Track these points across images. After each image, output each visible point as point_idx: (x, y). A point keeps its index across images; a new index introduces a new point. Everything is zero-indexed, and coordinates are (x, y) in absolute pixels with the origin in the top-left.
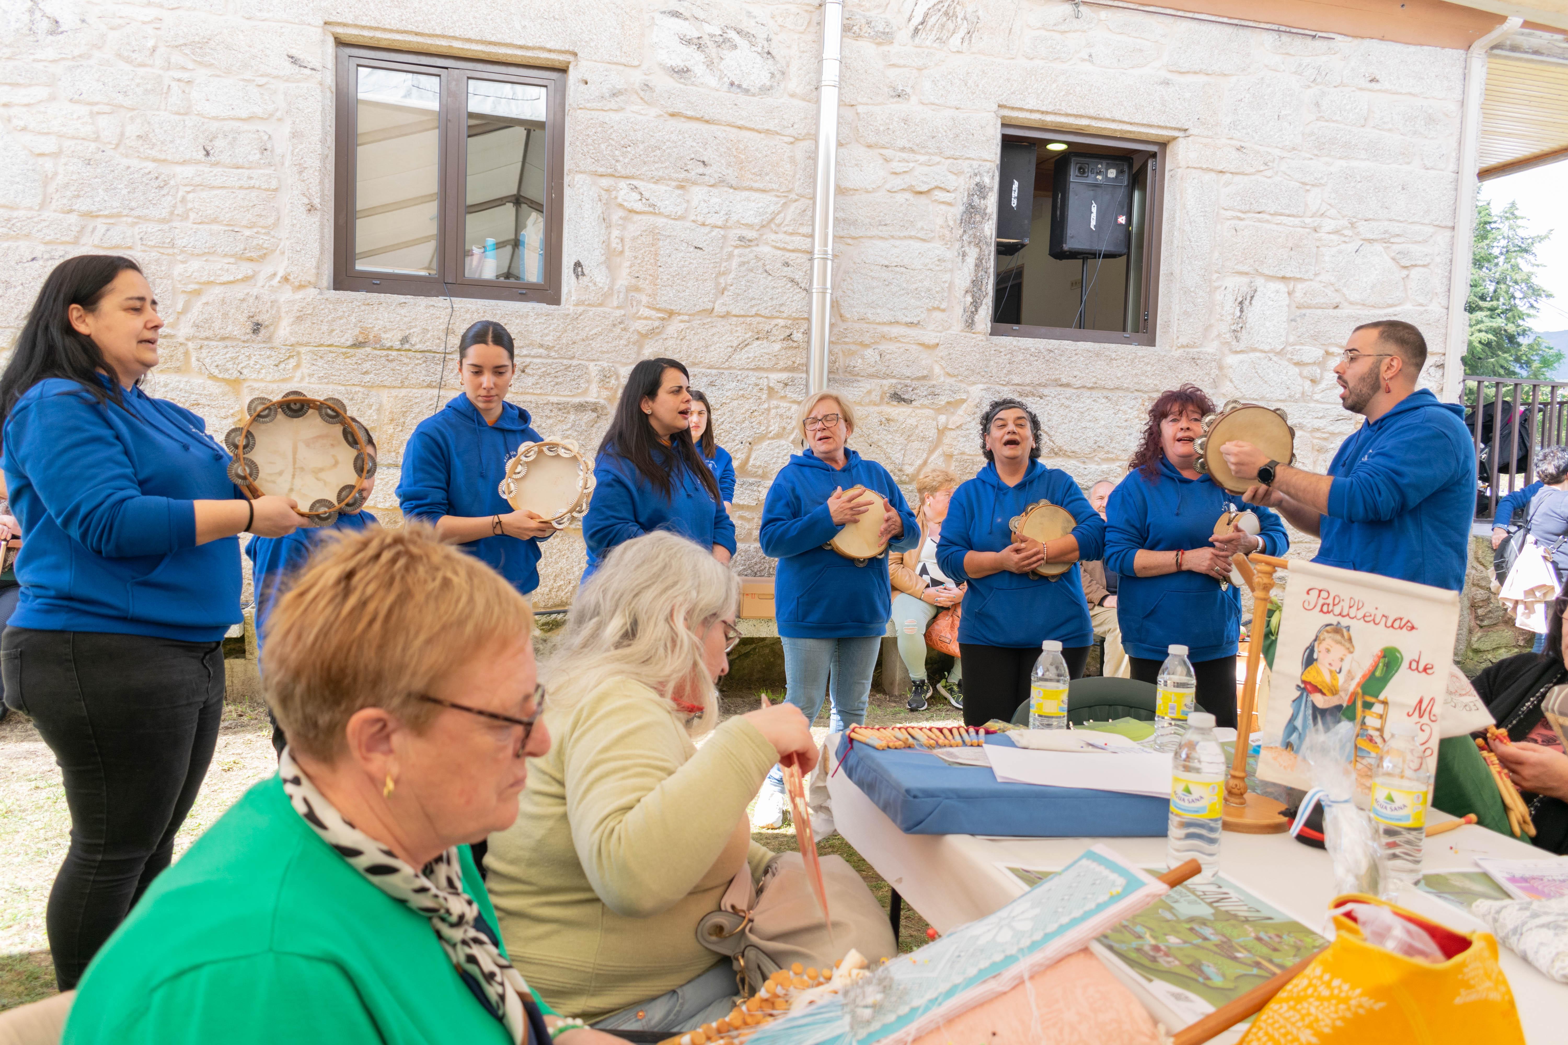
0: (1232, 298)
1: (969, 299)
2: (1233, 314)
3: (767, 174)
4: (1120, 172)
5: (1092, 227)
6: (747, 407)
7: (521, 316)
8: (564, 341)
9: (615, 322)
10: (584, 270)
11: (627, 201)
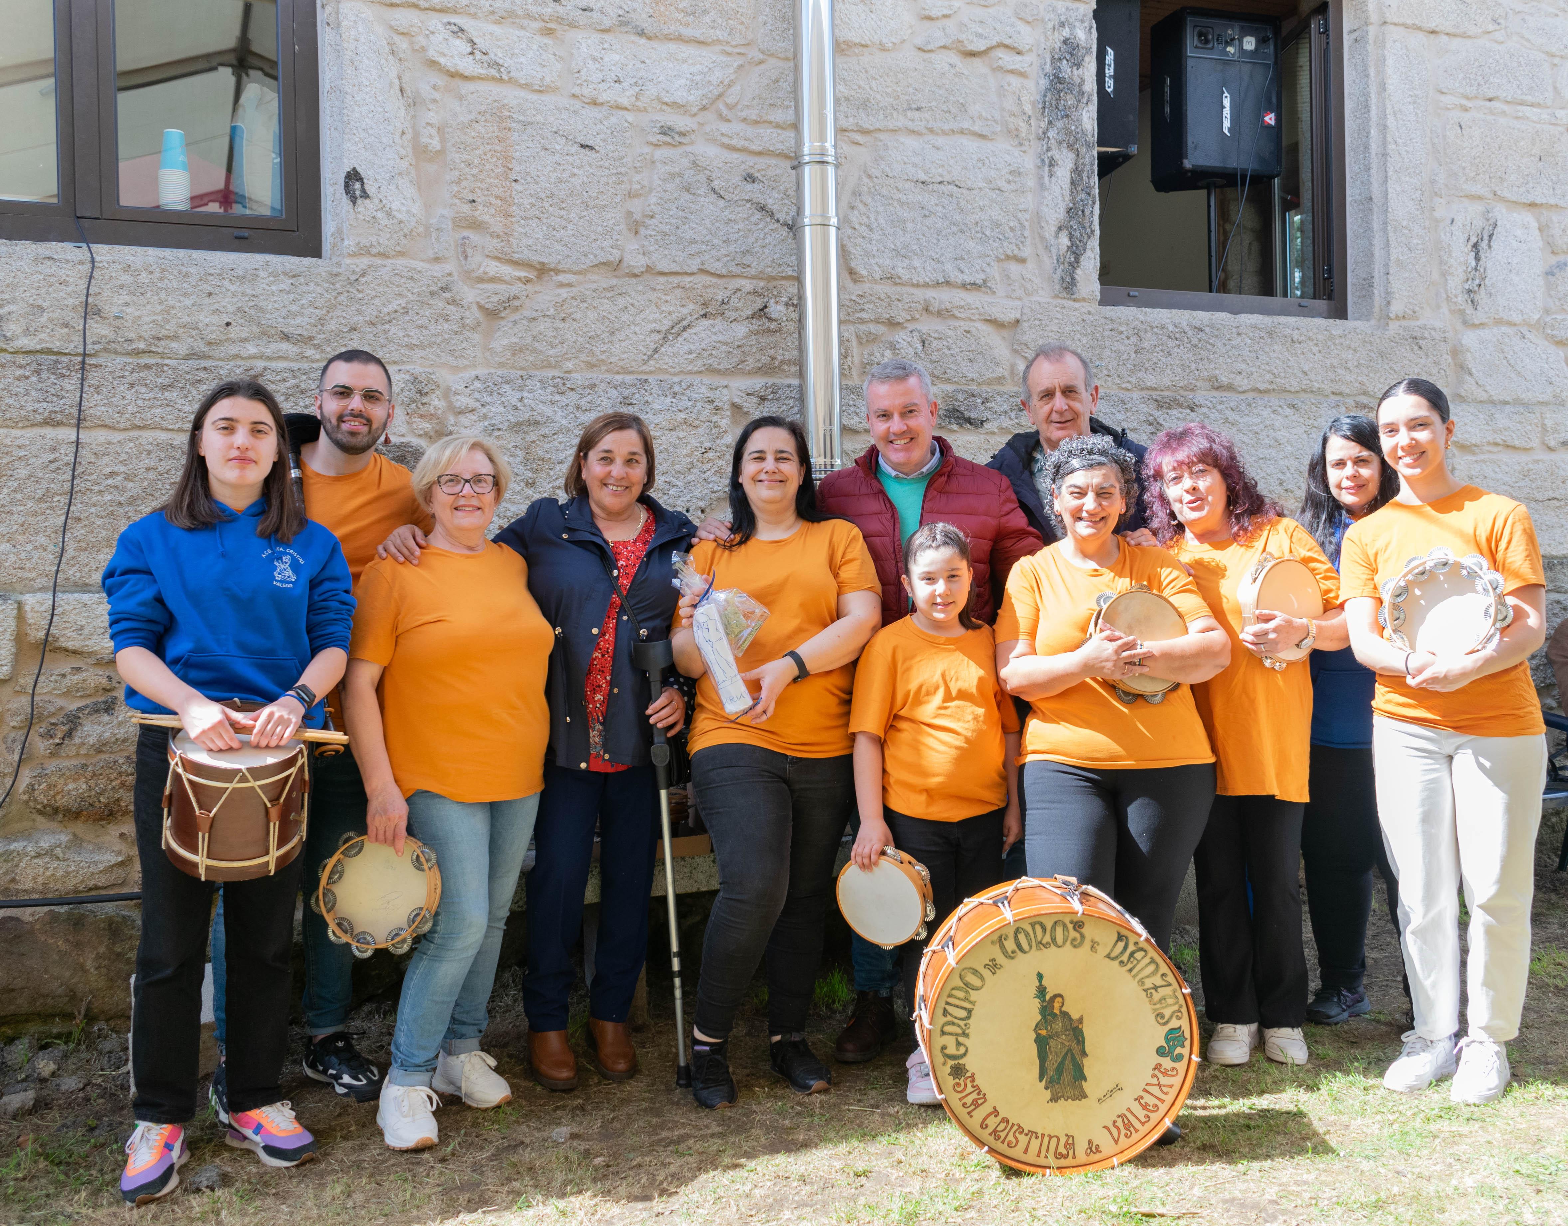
0: (1463, 239)
1: (1065, 241)
2: (1466, 263)
3: (705, 12)
4: (1262, 41)
5: (1226, 131)
6: (694, 443)
7: (242, 279)
8: (332, 326)
9: (434, 288)
10: (367, 187)
11: (445, 55)
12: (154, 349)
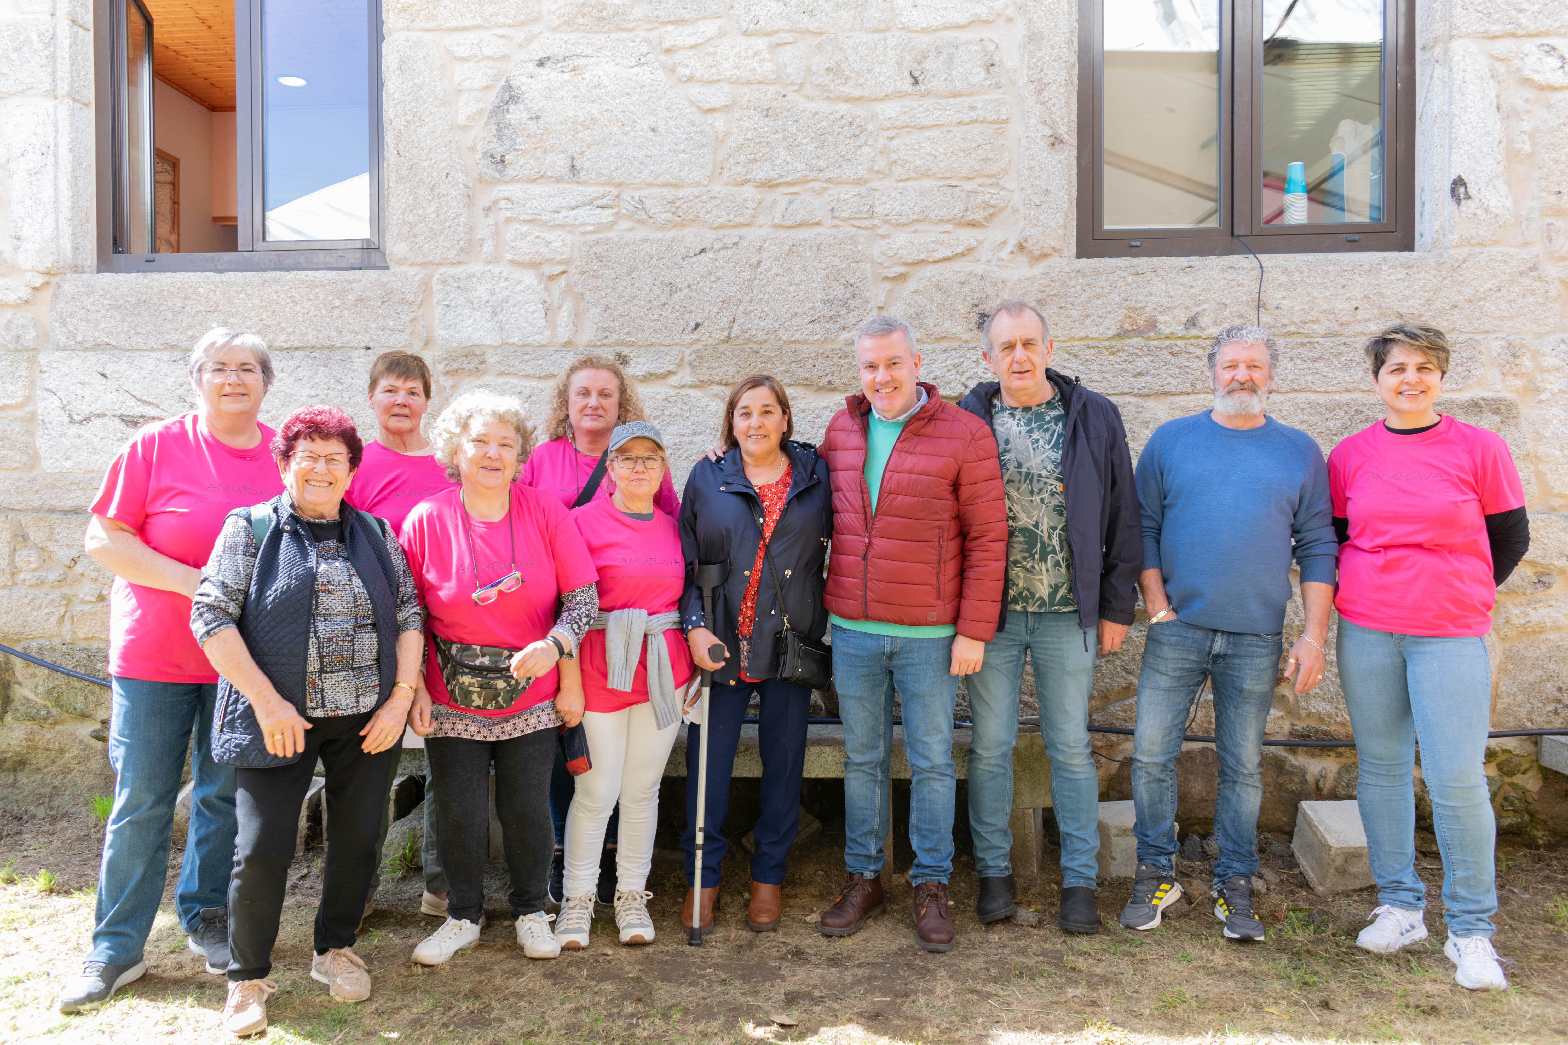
8: (1437, 305)
9: (1523, 268)
10: (1469, 190)
11: (1538, 72)
12: (1301, 331)
